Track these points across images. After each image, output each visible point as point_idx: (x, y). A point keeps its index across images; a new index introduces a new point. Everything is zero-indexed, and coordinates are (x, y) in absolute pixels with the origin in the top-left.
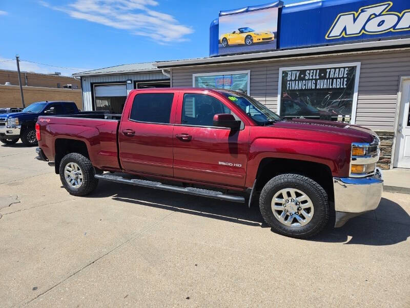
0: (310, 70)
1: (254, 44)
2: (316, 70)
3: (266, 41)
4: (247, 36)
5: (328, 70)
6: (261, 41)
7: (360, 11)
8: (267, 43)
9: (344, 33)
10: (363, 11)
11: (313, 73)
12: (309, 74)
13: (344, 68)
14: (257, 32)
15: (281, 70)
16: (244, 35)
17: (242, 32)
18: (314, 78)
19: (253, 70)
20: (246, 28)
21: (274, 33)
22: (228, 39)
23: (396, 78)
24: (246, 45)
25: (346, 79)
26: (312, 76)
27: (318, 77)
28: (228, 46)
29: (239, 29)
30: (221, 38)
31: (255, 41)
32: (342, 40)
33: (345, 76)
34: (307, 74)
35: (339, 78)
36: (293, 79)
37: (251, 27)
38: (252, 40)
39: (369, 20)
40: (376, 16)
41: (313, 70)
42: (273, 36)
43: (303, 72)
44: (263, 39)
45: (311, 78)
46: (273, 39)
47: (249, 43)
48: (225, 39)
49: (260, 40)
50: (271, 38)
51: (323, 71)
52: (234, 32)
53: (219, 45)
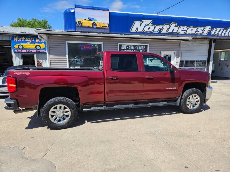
0: (131, 45)
1: (97, 28)
2: (133, 45)
3: (104, 28)
4: (93, 23)
5: (138, 46)
6: (101, 27)
7: (142, 22)
8: (105, 29)
9: (137, 30)
10: (143, 22)
11: (132, 47)
12: (131, 47)
13: (144, 46)
14: (99, 21)
15: (119, 44)
16: (92, 22)
17: (90, 20)
18: (133, 49)
20: (92, 19)
21: (108, 24)
22: (82, 22)
24: (93, 28)
25: (144, 51)
26: (132, 48)
27: (134, 49)
28: (82, 26)
29: (88, 18)
30: (77, 21)
31: (98, 26)
32: (136, 33)
33: (144, 49)
34: (130, 47)
35: (142, 50)
36: (124, 49)
37: (95, 18)
38: (96, 26)
39: (145, 26)
40: (148, 25)
41: (132, 45)
42: (107, 25)
43: (128, 46)
44: (102, 26)
45: (131, 49)
46: (108, 27)
47: (95, 27)
48: (80, 22)
49: (101, 26)
50: (107, 27)
51: (136, 46)
52: (86, 19)
53: (76, 25)
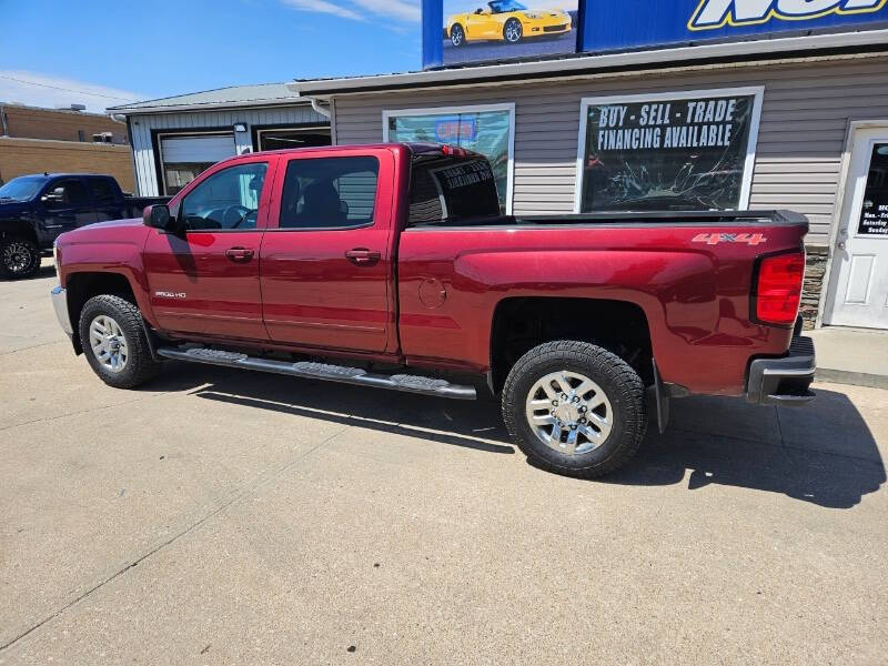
0: (650, 104)
1: (524, 40)
2: (665, 103)
3: (552, 35)
4: (509, 22)
5: (691, 105)
6: (541, 32)
8: (555, 38)
9: (729, 18)
11: (656, 111)
12: (648, 113)
13: (727, 99)
14: (532, 10)
15: (586, 102)
16: (502, 18)
17: (496, 11)
18: (659, 122)
19: (522, 102)
20: (506, 3)
21: (570, 13)
22: (464, 27)
23: (841, 125)
24: (506, 42)
25: (729, 127)
26: (655, 119)
27: (667, 121)
28: (464, 44)
29: (490, 4)
30: (448, 24)
31: (527, 33)
32: (725, 32)
33: (729, 118)
34: (643, 113)
35: (714, 123)
38: (520, 31)
41: (658, 103)
42: (568, 20)
43: (634, 109)
44: (546, 29)
45: (652, 122)
46: (569, 28)
47: (514, 37)
48: (457, 28)
49: (538, 29)
50: (564, 27)
51: (680, 106)
52: (479, 11)
53: (445, 41)
